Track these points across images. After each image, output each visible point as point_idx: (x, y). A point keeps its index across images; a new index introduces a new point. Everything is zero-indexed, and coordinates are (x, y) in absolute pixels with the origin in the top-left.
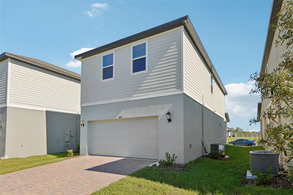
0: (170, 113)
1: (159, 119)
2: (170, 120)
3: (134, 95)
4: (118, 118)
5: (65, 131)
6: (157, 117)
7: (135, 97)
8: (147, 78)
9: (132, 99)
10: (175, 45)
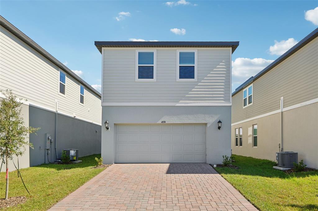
0: (221, 121)
1: (208, 126)
2: (219, 128)
3: (181, 101)
4: (161, 123)
5: (46, 134)
6: (206, 124)
7: (182, 103)
8: (196, 87)
9: (178, 105)
10: (223, 62)
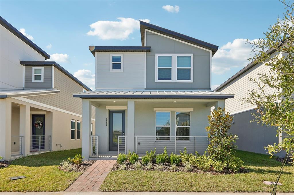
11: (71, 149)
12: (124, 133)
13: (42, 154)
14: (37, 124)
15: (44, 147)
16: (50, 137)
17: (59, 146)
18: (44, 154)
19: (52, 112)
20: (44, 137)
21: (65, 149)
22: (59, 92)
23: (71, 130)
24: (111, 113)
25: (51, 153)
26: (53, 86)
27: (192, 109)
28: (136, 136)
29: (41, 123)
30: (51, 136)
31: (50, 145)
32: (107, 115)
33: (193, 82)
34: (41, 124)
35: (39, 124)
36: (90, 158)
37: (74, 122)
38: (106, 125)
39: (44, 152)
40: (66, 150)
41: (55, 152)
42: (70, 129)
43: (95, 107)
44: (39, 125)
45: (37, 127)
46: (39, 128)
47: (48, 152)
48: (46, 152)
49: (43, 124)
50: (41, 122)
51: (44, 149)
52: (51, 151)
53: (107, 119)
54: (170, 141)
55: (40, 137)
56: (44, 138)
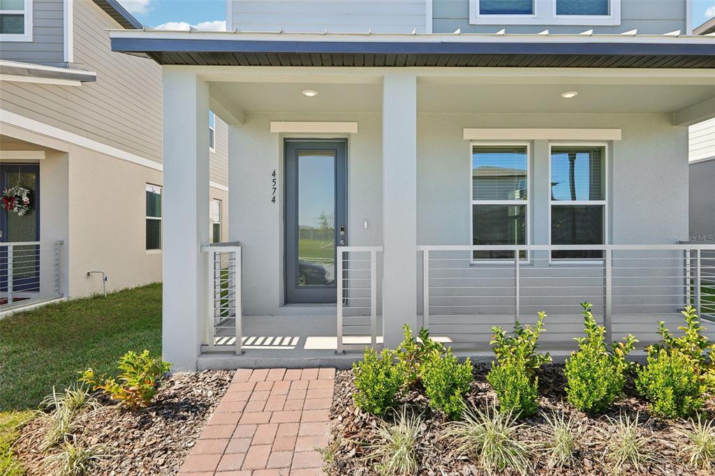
11: (148, 282)
12: (343, 229)
13: (17, 315)
14: (10, 199)
15: (38, 285)
16: (61, 245)
17: (98, 278)
18: (26, 314)
19: (68, 153)
20: (38, 247)
21: (122, 287)
22: (93, 79)
23: (147, 220)
24: (293, 149)
25: (60, 307)
26: (69, 56)
27: (615, 135)
28: (426, 249)
29: (25, 195)
30: (62, 243)
31: (60, 279)
32: (274, 158)
33: (619, 24)
34: (25, 199)
35: (20, 197)
36: (201, 359)
37: (160, 196)
38: (274, 201)
39: (33, 304)
40: (126, 290)
41: (79, 301)
42: (142, 218)
43: (227, 125)
44: (21, 202)
45: (12, 208)
46: (20, 214)
47: (47, 306)
48: (41, 308)
49: (34, 196)
50: (27, 191)
51: (38, 290)
52: (64, 299)
53: (277, 173)
54: (528, 262)
55: (10, 249)
56: (38, 252)
